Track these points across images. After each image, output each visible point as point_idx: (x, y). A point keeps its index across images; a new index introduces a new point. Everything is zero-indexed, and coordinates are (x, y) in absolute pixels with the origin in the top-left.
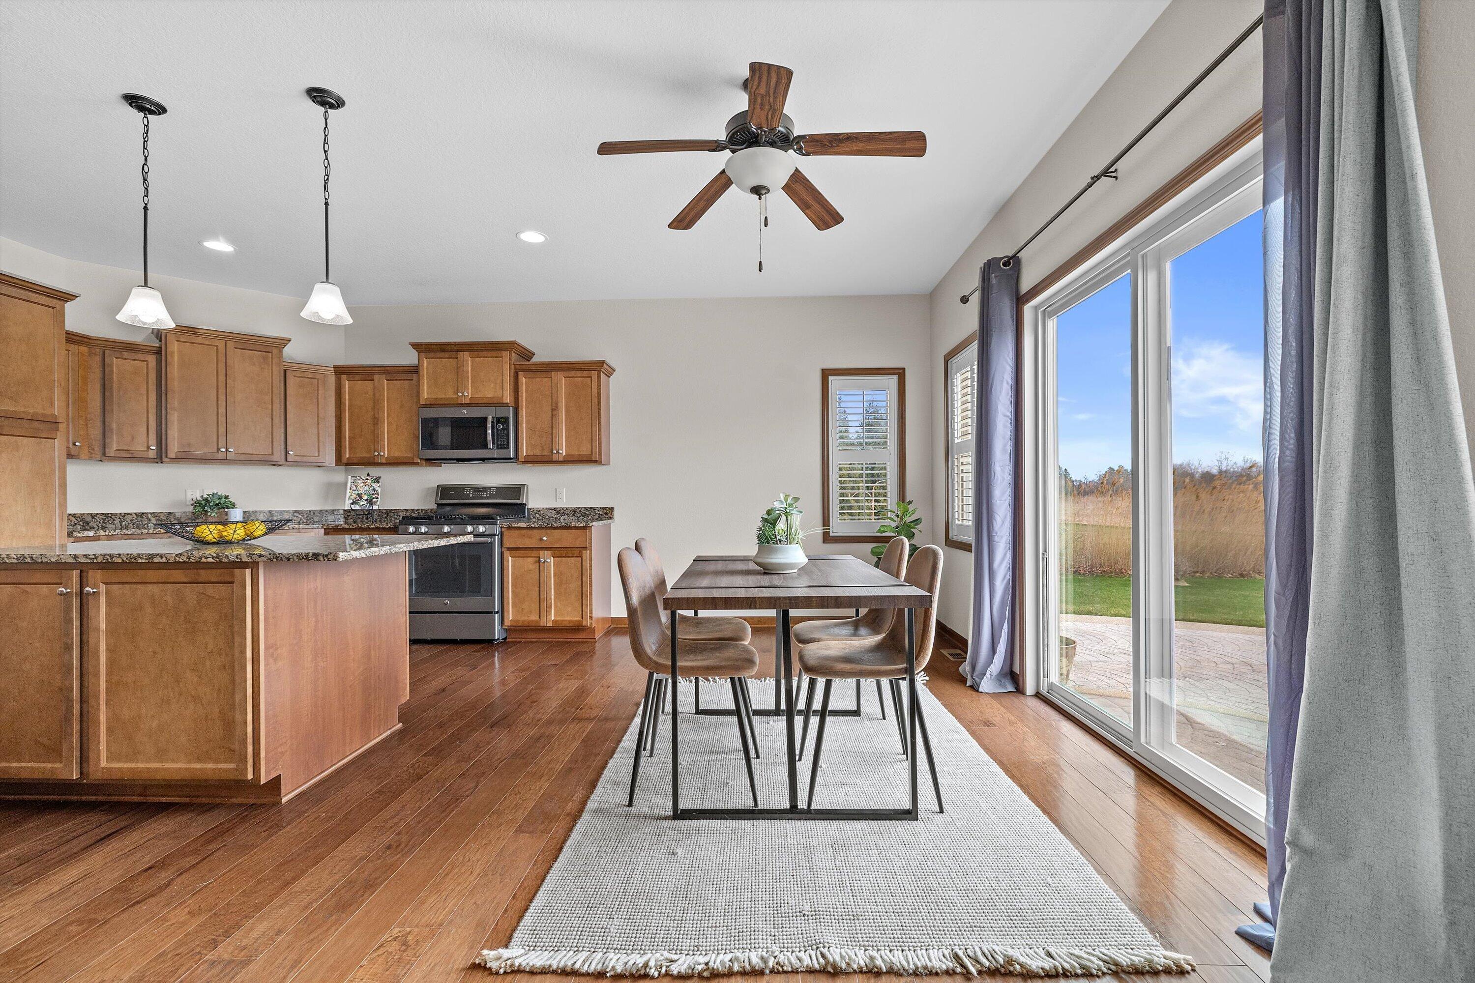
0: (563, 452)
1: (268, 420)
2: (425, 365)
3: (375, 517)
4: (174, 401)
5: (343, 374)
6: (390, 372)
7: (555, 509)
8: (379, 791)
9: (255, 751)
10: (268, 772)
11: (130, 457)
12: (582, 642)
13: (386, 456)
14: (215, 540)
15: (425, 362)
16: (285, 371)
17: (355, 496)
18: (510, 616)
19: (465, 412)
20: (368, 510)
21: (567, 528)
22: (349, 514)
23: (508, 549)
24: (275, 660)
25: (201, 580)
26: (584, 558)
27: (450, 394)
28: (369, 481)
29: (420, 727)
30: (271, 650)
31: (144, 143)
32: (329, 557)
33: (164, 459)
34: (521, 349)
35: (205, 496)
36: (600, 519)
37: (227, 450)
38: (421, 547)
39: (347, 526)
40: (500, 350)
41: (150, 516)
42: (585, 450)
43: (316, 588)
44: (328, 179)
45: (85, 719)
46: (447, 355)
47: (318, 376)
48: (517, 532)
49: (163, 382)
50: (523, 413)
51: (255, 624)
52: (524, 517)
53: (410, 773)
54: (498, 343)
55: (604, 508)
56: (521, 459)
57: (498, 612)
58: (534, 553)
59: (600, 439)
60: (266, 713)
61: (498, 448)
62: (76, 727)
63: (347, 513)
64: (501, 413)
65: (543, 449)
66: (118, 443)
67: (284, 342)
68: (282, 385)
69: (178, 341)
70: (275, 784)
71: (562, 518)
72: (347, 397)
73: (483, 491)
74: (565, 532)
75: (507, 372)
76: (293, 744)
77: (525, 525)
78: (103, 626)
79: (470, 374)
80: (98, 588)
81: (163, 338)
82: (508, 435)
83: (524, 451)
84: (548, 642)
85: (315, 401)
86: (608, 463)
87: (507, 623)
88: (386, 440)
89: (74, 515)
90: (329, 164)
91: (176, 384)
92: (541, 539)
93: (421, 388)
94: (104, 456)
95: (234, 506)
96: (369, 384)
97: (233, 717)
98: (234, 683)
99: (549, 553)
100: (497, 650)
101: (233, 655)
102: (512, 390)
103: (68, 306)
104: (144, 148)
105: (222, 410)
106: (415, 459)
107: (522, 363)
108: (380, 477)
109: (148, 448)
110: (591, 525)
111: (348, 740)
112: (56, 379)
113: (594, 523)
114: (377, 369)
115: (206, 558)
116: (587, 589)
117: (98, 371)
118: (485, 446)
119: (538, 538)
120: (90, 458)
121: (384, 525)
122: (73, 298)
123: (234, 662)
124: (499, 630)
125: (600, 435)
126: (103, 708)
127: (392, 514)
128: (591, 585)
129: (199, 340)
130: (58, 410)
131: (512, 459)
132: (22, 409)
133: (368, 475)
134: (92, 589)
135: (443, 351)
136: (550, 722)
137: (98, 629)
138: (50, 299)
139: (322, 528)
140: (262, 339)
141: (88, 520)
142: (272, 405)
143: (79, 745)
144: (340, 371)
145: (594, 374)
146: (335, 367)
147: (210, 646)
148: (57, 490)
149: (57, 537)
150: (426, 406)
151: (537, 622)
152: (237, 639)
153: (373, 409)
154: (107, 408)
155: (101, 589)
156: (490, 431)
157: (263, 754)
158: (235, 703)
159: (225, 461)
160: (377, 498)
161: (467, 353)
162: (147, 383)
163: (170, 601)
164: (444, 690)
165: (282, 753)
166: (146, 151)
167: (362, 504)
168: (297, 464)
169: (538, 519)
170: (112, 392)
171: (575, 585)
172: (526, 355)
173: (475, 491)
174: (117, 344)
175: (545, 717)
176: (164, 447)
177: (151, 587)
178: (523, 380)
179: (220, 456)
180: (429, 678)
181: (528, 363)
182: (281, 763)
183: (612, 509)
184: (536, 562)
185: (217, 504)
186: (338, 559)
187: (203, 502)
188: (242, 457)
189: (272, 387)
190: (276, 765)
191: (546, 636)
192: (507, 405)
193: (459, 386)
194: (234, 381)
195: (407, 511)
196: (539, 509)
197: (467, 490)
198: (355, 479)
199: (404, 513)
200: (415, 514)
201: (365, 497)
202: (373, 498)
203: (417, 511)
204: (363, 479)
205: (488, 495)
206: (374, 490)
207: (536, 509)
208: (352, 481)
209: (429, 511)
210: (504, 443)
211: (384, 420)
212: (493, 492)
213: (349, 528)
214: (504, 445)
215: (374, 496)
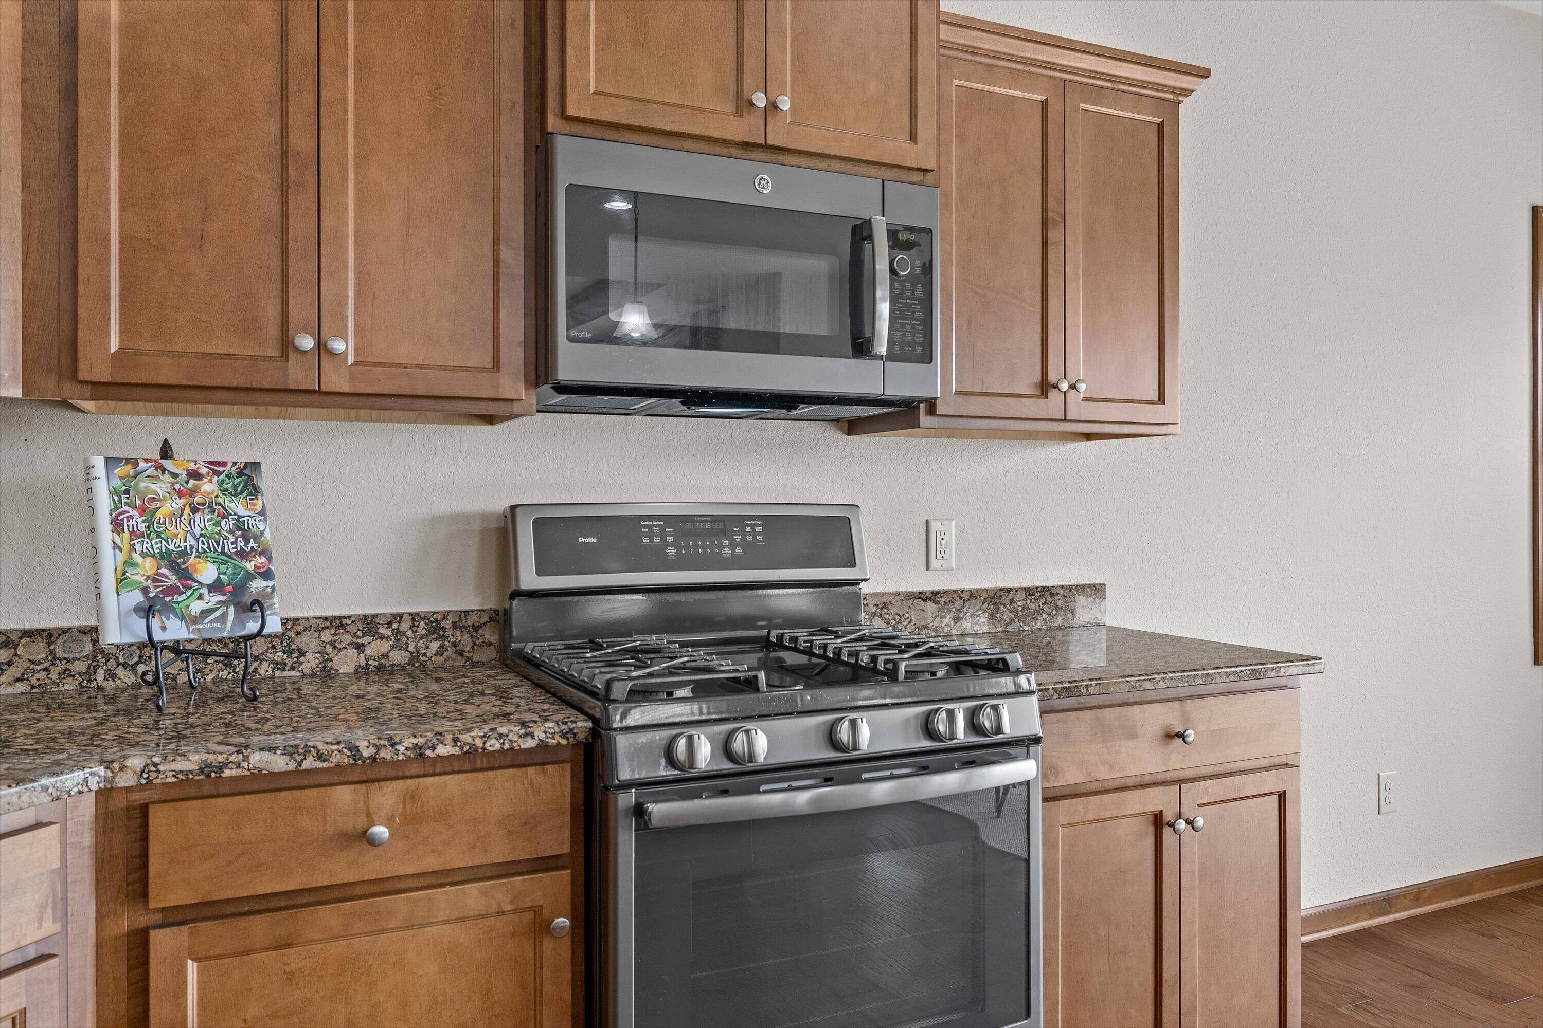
7: (930, 596)
13: (353, 360)
17: (148, 566)
26: (1291, 794)
28: (207, 486)
42: (1139, 387)
48: (1087, 716)
56: (944, 404)
61: (891, 357)
65: (1013, 373)
73: (724, 533)
82: (928, 304)
83: (952, 376)
106: (505, 381)
108: (256, 466)
119: (1158, 733)
133: (166, 451)
145: (1167, 114)
150: (585, 129)
160: (267, 575)
167: (196, 607)
173: (684, 533)
193: (745, 62)
195: (342, 626)
196: (884, 599)
197: (650, 527)
198: (128, 469)
199: (327, 636)
200: (382, 637)
201: (207, 572)
202: (250, 576)
203: (390, 624)
204: (174, 475)
205: (739, 550)
206: (243, 530)
207: (876, 601)
208: (117, 483)
209: (447, 624)
210: (913, 334)
211: (345, 171)
212: (755, 539)
213: (297, 772)
214: (912, 344)
215: (249, 566)
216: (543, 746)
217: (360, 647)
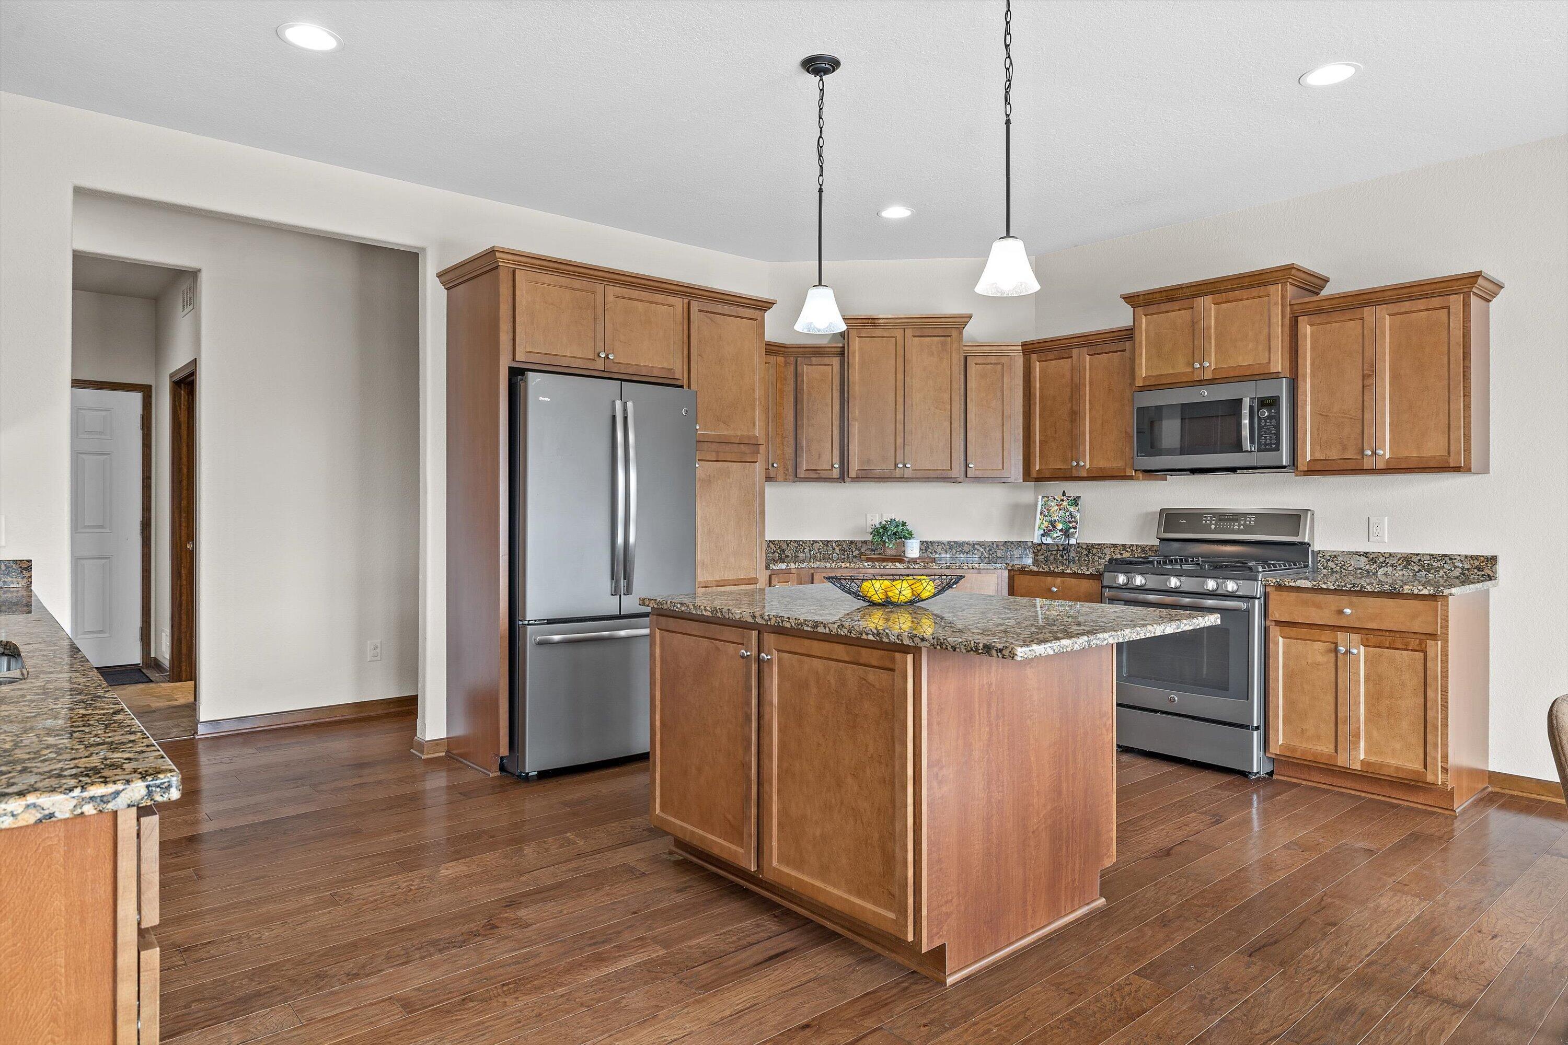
0: (1386, 452)
1: (947, 424)
2: (1144, 326)
3: (1073, 554)
4: (855, 410)
5: (1033, 352)
6: (1090, 342)
7: (1366, 554)
8: (1069, 1018)
9: (916, 905)
10: (930, 938)
11: (817, 477)
12: (1425, 811)
13: (1087, 467)
14: (880, 601)
15: (1144, 321)
16: (966, 358)
17: (1046, 524)
18: (1279, 738)
19: (1206, 394)
20: (1062, 545)
21: (1395, 594)
22: (1039, 548)
23: (1278, 623)
24: (940, 783)
25: (861, 661)
26: (1430, 654)
27: (1180, 367)
28: (1065, 503)
29: (1132, 915)
30: (935, 769)
31: (820, 111)
32: (1004, 652)
33: (846, 478)
34: (1303, 276)
35: (884, 523)
36: (1464, 579)
37: (904, 465)
38: (1135, 637)
39: (1035, 569)
40: (1268, 284)
41: (834, 544)
42: (1434, 448)
43: (990, 685)
44: (1010, 85)
45: (761, 803)
46: (1176, 305)
47: (1003, 360)
48: (1293, 595)
49: (846, 387)
50: (1307, 387)
51: (917, 730)
52: (1306, 566)
53: (1115, 1001)
54: (1261, 273)
55: (1476, 558)
56: (1302, 466)
57: (1257, 728)
58: (1327, 635)
59: (1467, 426)
60: (928, 855)
61: (1260, 450)
62: (754, 811)
63: (1037, 549)
64: (1265, 390)
65: (1344, 448)
66: (807, 462)
67: (962, 321)
68: (962, 377)
69: (860, 337)
70: (939, 954)
71: (1381, 572)
72: (1038, 385)
73: (1236, 520)
74: (1390, 602)
75: (1277, 319)
76: (960, 904)
77: (1308, 584)
78: (775, 700)
79: (1213, 331)
80: (771, 654)
81: (846, 336)
82: (1278, 427)
83: (1307, 453)
84: (1352, 796)
85: (999, 394)
86: (1485, 470)
87: (1274, 750)
88: (1087, 444)
89: (773, 542)
90: (1011, 63)
91: (857, 388)
92: (1340, 612)
93: (1137, 361)
94: (795, 475)
95: (911, 535)
96: (1065, 364)
97: (894, 850)
98: (893, 808)
99: (1356, 637)
100: (1257, 791)
101: (894, 767)
102: (1287, 349)
103: (768, 315)
104: (820, 118)
105: (900, 417)
106: (1128, 470)
107: (1307, 300)
108: (1078, 497)
109: (832, 466)
110: (1446, 592)
111: (1030, 912)
112: (757, 397)
113: (1453, 590)
114: (1076, 340)
115: (867, 634)
116: (1435, 714)
117: (791, 382)
118: (1237, 447)
119: (1334, 608)
120: (785, 480)
121: (1083, 570)
122: (770, 305)
123: (894, 777)
124: (1259, 759)
125: (1467, 418)
126: (775, 797)
127: (1095, 551)
128: (1445, 707)
129: (878, 332)
130: (759, 432)
131: (1284, 467)
132: (732, 433)
133: (1064, 494)
134: (767, 656)
135: (1171, 300)
136: (1364, 982)
137: (771, 704)
138: (753, 311)
139: (1006, 568)
140: (943, 320)
141: (784, 548)
142: (951, 404)
143: (756, 833)
144: (1030, 349)
145: (1456, 302)
146: (1024, 345)
147: (871, 749)
148: (758, 517)
149: (758, 570)
150: (1143, 389)
151: (1330, 756)
152: (898, 748)
153: (1071, 399)
154: (799, 423)
155: (774, 656)
156: (1246, 422)
157: (924, 912)
158: (895, 833)
159: (903, 479)
160: (1075, 528)
161: (1208, 298)
162: (832, 390)
163: (833, 682)
164: (1168, 852)
165: (948, 915)
166: (821, 120)
167: (1055, 535)
168: (978, 480)
169: (1333, 572)
170: (803, 405)
171: (1410, 703)
172: (1315, 282)
173: (1220, 520)
174: (807, 350)
175: (1355, 967)
176: (846, 464)
177: (815, 661)
178: (1306, 329)
179: (898, 473)
180: (1147, 823)
181: (1315, 298)
182: (945, 928)
183: (1493, 560)
184: (1330, 651)
185: (895, 534)
186: (1016, 658)
187: (881, 531)
188: (919, 474)
189: (951, 381)
190: (940, 930)
191: (1348, 786)
192: (1277, 376)
193: (1195, 352)
194: (912, 378)
195: (1117, 547)
196: (1335, 554)
197: (1207, 517)
198: (1047, 499)
199: (1112, 549)
200: (1128, 552)
201: (1060, 526)
202: (1070, 528)
203: (1130, 547)
204: (1057, 500)
205: (1242, 527)
206: (1071, 515)
207: (1330, 554)
208: (1043, 503)
209: (1147, 549)
210: (1271, 440)
211: (1085, 414)
212: (1250, 523)
213: (1038, 572)
214: (1271, 444)
215: (1071, 525)
216: (1091, 574)
217: (1121, 554)
